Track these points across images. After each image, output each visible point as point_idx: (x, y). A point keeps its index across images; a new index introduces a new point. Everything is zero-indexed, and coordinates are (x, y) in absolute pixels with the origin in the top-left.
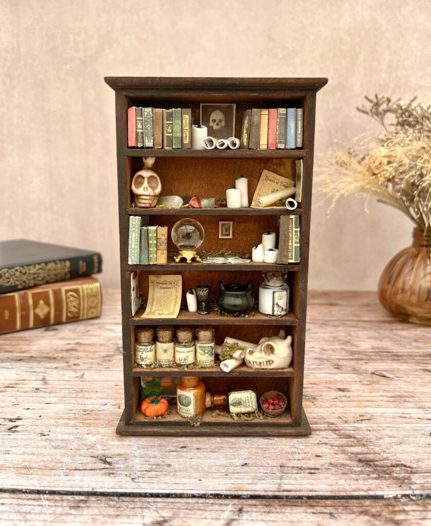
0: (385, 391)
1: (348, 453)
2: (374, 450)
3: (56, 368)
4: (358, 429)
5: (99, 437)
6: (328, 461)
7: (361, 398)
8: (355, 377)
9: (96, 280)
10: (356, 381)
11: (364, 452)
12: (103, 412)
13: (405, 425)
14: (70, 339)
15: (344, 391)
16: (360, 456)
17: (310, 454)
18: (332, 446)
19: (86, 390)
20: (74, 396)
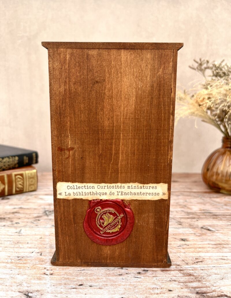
0: (210, 240)
1: (190, 287)
2: (206, 284)
3: (4, 226)
4: (195, 269)
5: (25, 276)
6: (177, 295)
7: (196, 246)
8: (191, 231)
9: (34, 168)
10: (192, 234)
11: (200, 286)
12: (30, 258)
13: (224, 265)
14: (16, 205)
15: (185, 241)
16: (197, 290)
17: (165, 289)
18: (179, 282)
19: (21, 242)
20: (13, 246)
